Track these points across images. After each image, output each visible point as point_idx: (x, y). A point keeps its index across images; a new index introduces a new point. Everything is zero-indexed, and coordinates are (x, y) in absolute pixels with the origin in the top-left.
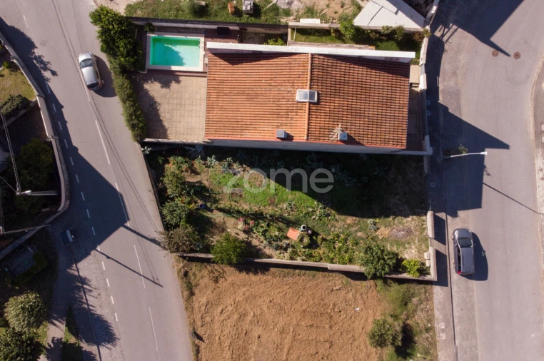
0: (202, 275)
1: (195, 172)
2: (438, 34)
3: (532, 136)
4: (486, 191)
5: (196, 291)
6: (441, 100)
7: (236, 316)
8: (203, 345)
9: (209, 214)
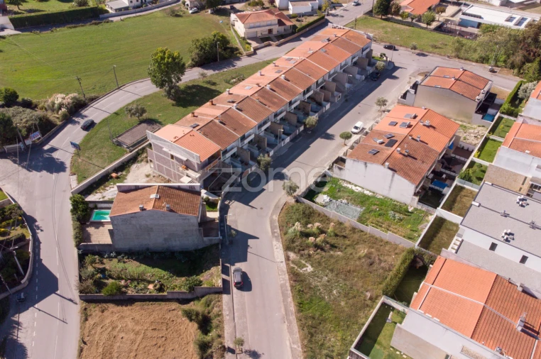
0: (95, 310)
1: (103, 263)
2: (226, 203)
3: (270, 234)
4: (249, 255)
5: (90, 319)
6: (228, 223)
7: (110, 329)
8: (86, 347)
9: (106, 281)
